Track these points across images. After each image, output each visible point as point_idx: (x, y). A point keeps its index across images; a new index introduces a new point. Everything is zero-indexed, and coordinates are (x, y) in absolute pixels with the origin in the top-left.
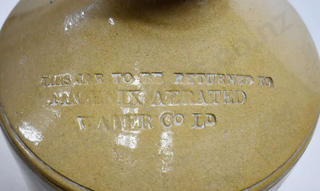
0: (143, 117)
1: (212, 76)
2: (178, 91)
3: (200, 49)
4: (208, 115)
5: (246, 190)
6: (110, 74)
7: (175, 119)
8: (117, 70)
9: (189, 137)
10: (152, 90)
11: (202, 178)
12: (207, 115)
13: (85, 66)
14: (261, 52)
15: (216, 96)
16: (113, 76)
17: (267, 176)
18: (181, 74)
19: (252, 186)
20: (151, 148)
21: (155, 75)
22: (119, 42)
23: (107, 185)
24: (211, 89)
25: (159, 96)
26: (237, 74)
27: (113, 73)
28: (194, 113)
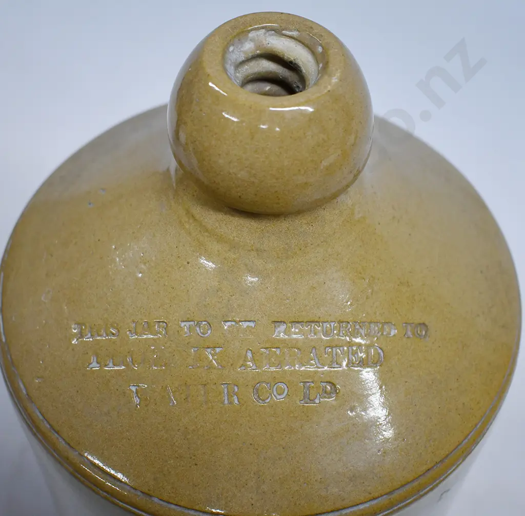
0: (227, 387)
1: (330, 325)
2: (279, 348)
3: (312, 286)
4: (326, 384)
5: (385, 496)
6: (178, 323)
7: (275, 389)
8: (188, 316)
9: (296, 417)
10: (241, 347)
11: (316, 478)
12: (324, 384)
13: (141, 308)
14: (410, 285)
15: (336, 355)
16: (183, 324)
17: (417, 476)
18: (284, 322)
19: (394, 491)
20: (239, 433)
21: (245, 325)
22: (191, 275)
23: (173, 488)
24: (328, 345)
25: (251, 356)
26: (369, 321)
27: (181, 322)
28: (303, 381)
